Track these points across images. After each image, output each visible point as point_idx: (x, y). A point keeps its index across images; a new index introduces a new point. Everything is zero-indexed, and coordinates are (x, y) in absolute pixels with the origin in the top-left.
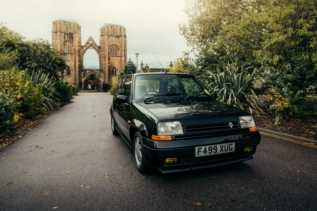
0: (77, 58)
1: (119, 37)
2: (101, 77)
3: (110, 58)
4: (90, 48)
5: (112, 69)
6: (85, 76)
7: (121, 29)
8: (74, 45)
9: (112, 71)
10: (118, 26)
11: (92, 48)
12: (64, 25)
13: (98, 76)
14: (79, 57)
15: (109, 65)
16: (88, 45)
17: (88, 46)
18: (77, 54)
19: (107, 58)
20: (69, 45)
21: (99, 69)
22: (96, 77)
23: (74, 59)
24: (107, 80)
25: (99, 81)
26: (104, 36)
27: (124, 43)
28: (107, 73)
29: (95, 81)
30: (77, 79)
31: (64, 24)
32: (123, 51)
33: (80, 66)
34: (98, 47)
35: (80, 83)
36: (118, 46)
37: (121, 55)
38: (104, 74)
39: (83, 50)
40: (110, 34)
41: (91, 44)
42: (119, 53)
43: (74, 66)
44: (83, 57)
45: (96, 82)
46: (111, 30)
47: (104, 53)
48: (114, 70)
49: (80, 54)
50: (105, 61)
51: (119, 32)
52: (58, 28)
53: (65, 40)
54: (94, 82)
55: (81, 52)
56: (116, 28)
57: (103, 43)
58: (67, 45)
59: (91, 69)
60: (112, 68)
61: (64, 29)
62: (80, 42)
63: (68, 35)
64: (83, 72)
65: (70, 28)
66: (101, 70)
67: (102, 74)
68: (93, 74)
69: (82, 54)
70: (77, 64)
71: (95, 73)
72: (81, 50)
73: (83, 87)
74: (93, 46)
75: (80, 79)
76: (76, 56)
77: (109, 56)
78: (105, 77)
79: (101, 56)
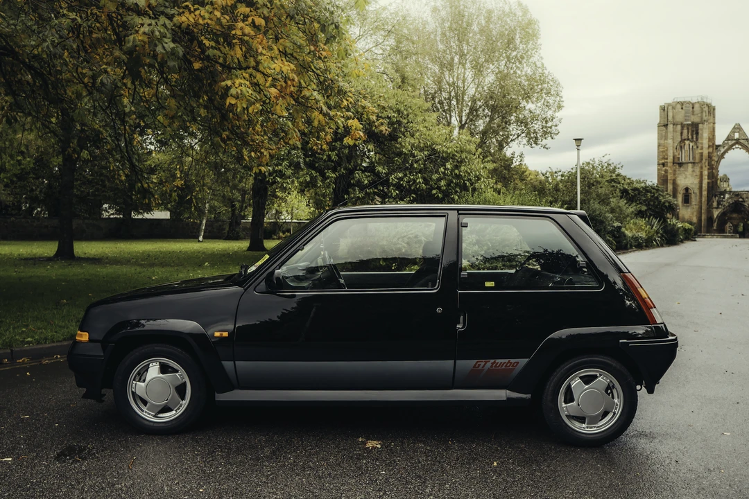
0: (705, 170)
4: (734, 147)
6: (720, 206)
8: (700, 146)
11: (740, 147)
12: (681, 110)
14: (708, 169)
16: (730, 141)
17: (730, 144)
18: (705, 163)
20: (691, 147)
22: (744, 208)
23: (698, 173)
29: (742, 216)
30: (703, 211)
31: (682, 108)
33: (711, 185)
35: (710, 219)
39: (720, 153)
41: (738, 140)
43: (698, 187)
44: (717, 168)
49: (713, 163)
52: (670, 118)
53: (683, 138)
55: (714, 158)
58: (687, 147)
59: (735, 192)
61: (680, 117)
62: (712, 138)
63: (688, 129)
65: (693, 114)
68: (739, 201)
69: (717, 162)
70: (705, 181)
71: (743, 199)
72: (715, 154)
73: (715, 228)
74: (740, 144)
75: (709, 212)
76: (704, 167)
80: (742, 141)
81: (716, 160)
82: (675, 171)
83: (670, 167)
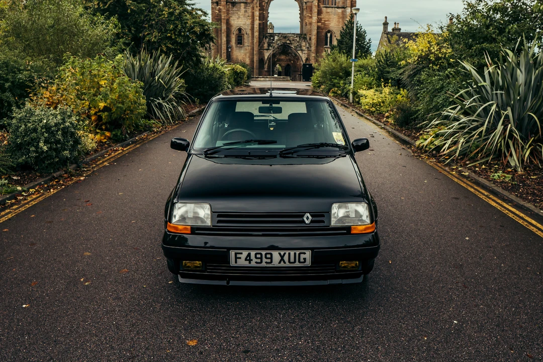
0: (256, 11)
2: (302, 50)
3: (321, 9)
5: (323, 34)
6: (270, 48)
9: (324, 37)
13: (295, 47)
14: (260, 10)
15: (320, 24)
18: (256, 3)
19: (315, 10)
21: (299, 32)
22: (291, 50)
23: (250, 14)
24: (314, 55)
25: (297, 58)
28: (314, 41)
29: (290, 57)
30: (255, 53)
33: (262, 26)
35: (261, 61)
37: (343, 3)
38: (309, 44)
42: (340, 1)
43: (250, 28)
44: (268, 10)
45: (292, 58)
48: (329, 35)
49: (263, 4)
50: (311, 17)
54: (287, 60)
59: (283, 34)
60: (324, 31)
64: (267, 40)
66: (302, 36)
67: (304, 44)
68: (286, 43)
69: (267, 3)
70: (257, 22)
71: (290, 41)
73: (266, 69)
75: (261, 54)
76: (255, 8)
77: (319, 6)
78: (309, 49)
79: (302, 7)
82: (228, 10)
83: (223, 6)
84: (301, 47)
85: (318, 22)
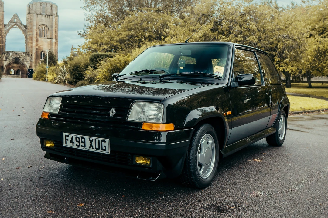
1: (49, 16)
2: (27, 61)
3: (38, 39)
4: (14, 27)
5: (40, 53)
6: (7, 60)
7: (51, 6)
9: (40, 54)
10: (49, 3)
11: (17, 27)
13: (23, 59)
14: (1, 38)
15: (37, 47)
16: (12, 23)
17: (12, 25)
19: (34, 39)
21: (25, 51)
22: (20, 61)
24: (34, 64)
25: (24, 66)
26: (31, 14)
27: (55, 23)
28: (34, 56)
29: (19, 65)
32: (54, 33)
33: (2, 47)
34: (24, 26)
35: (2, 67)
36: (48, 26)
37: (51, 36)
38: (31, 58)
39: (7, 29)
40: (38, 13)
41: (16, 23)
42: (49, 35)
44: (5, 38)
45: (21, 66)
46: (40, 7)
47: (30, 33)
48: (43, 53)
49: (3, 34)
50: (32, 43)
51: (49, 10)
54: (18, 67)
55: (3, 32)
56: (46, 5)
57: (31, 22)
59: (15, 52)
60: (40, 51)
62: (2, 20)
66: (27, 53)
68: (17, 57)
71: (20, 56)
72: (4, 29)
73: (4, 72)
74: (18, 25)
75: (1, 62)
77: (36, 37)
78: (31, 61)
79: (27, 37)
80: (18, 24)
81: (5, 33)
84: (26, 59)
85: (36, 46)
